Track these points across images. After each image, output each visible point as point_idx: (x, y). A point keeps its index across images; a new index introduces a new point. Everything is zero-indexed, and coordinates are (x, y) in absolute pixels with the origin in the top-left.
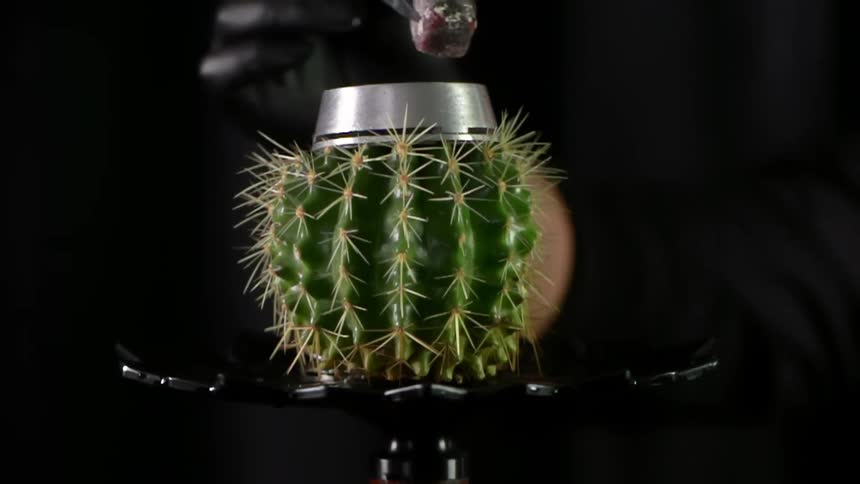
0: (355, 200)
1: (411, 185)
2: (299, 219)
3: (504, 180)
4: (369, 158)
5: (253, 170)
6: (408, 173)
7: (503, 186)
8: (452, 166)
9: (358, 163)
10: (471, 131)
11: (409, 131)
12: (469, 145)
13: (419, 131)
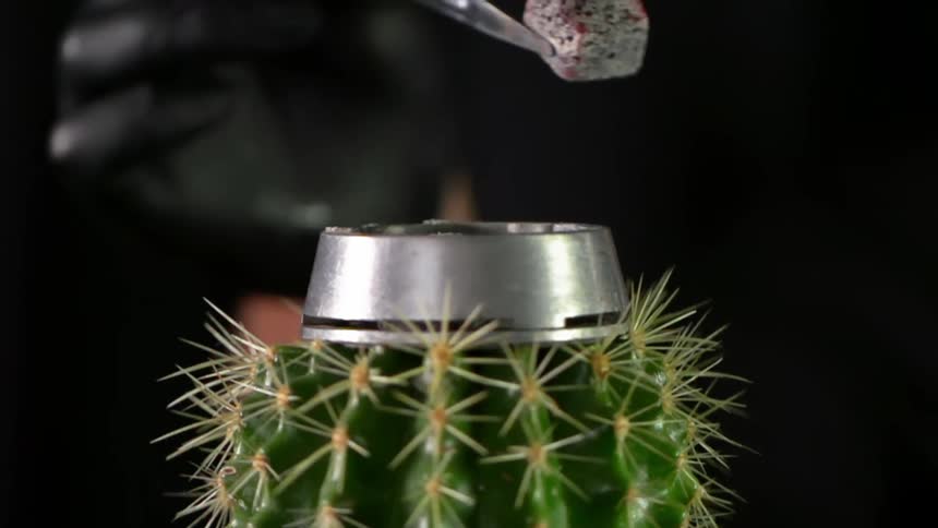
0: (351, 453)
1: (452, 430)
2: (257, 476)
3: (626, 414)
4: (384, 373)
5: (192, 373)
6: (449, 405)
7: (623, 425)
8: (530, 393)
9: (361, 381)
10: (571, 323)
11: (454, 326)
12: (561, 352)
13: (472, 328)
